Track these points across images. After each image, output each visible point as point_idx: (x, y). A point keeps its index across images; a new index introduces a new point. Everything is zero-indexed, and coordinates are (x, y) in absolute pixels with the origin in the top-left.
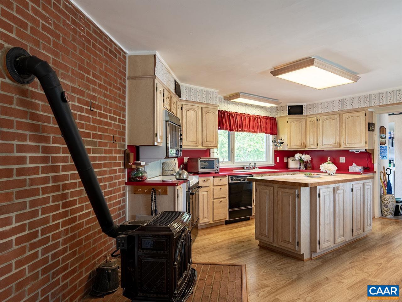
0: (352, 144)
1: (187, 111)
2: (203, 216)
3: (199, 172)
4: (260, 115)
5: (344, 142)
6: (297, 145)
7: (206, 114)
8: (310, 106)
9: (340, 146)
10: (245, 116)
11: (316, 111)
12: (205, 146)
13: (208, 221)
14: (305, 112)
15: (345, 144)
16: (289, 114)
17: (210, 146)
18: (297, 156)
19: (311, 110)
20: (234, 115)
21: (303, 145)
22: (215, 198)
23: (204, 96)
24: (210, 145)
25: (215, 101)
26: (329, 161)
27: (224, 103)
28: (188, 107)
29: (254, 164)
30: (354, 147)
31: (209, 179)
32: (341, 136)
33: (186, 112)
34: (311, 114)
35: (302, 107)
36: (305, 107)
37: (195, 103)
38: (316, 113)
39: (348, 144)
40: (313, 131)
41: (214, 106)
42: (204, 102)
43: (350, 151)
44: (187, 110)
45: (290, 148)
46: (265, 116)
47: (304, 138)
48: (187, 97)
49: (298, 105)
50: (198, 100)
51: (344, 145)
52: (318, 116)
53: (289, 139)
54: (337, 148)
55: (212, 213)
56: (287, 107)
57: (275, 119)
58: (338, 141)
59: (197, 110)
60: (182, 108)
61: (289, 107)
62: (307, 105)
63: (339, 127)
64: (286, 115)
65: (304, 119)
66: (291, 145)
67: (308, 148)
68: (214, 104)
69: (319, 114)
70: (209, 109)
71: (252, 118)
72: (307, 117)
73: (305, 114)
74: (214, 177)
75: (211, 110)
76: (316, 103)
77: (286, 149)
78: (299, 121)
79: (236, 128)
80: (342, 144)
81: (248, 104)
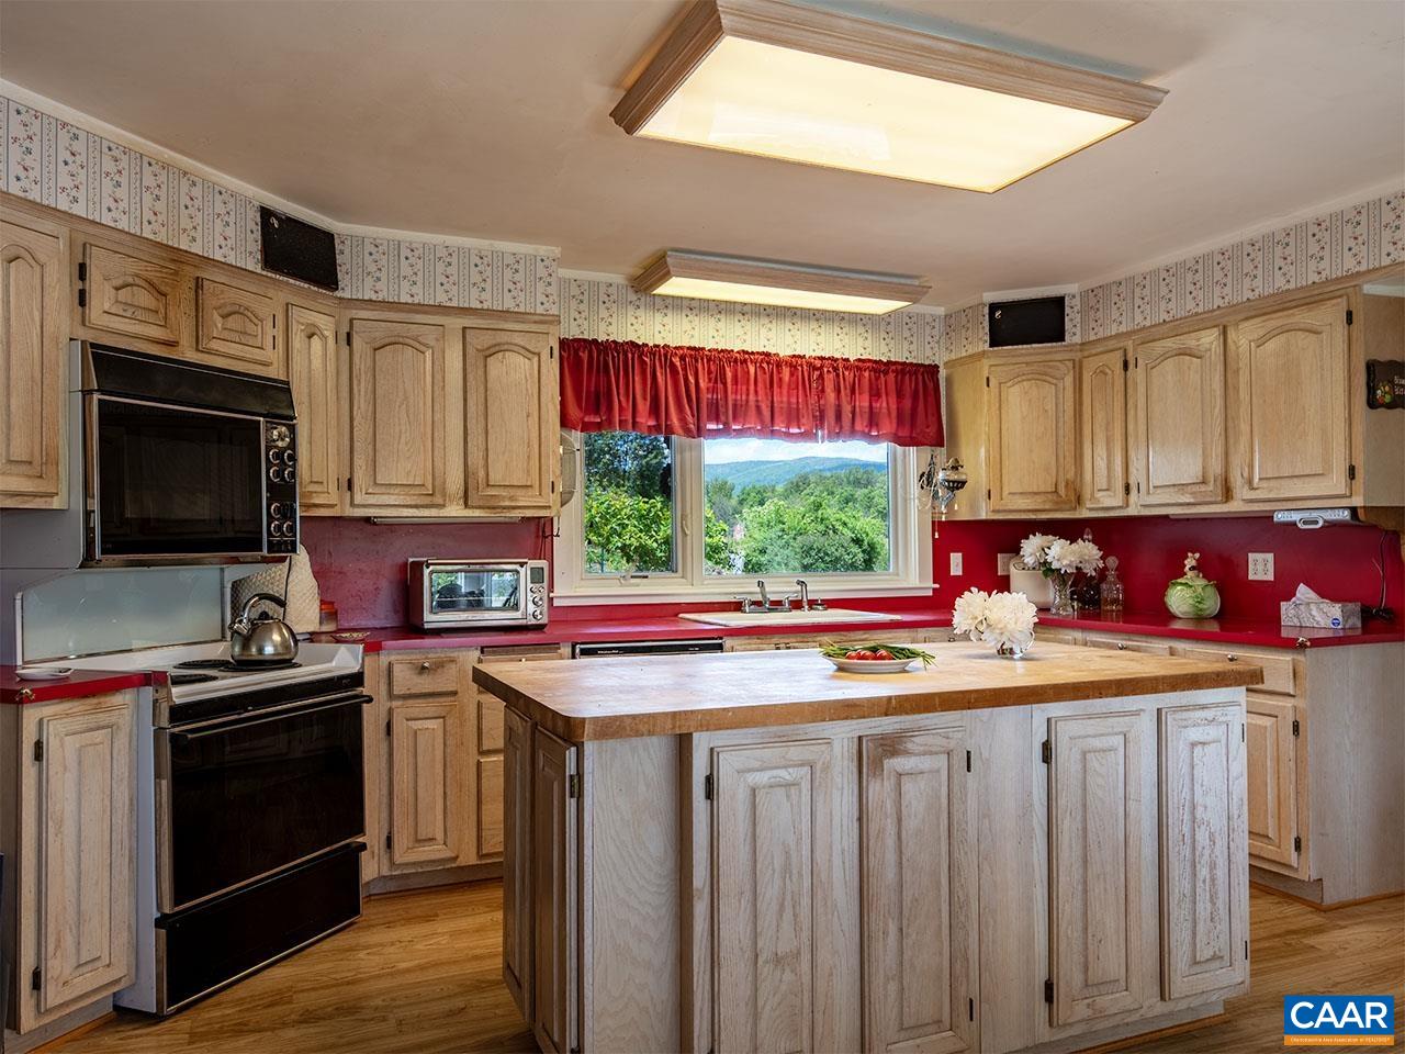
0: (1283, 482)
1: (375, 350)
2: (416, 832)
3: (426, 626)
4: (837, 355)
5: (1246, 475)
6: (1036, 493)
7: (486, 357)
8: (1096, 297)
9: (1228, 494)
10: (745, 361)
11: (1123, 319)
12: (480, 507)
13: (448, 854)
14: (1074, 332)
15: (1250, 482)
16: (995, 341)
17: (507, 503)
18: (1031, 546)
19: (1100, 314)
20: (682, 358)
21: (1062, 491)
22: (485, 748)
23: (476, 278)
24: (511, 498)
25: (542, 298)
26: (1190, 574)
27: (631, 308)
28: (381, 332)
29: (758, 589)
30: (1292, 495)
31: (453, 661)
32: (1231, 441)
33: (369, 352)
34: (1100, 335)
35: (1059, 302)
36: (1074, 302)
37: (425, 313)
38: (1123, 329)
39: (1265, 484)
40: (1108, 424)
41: (535, 322)
42: (479, 306)
43: (1279, 517)
44: (377, 345)
45: (997, 508)
46: (869, 361)
47: (1070, 460)
48: (379, 286)
49: (1039, 296)
50: (441, 298)
51: (1246, 487)
52: (1130, 344)
53: (998, 464)
54: (1212, 503)
55: (475, 817)
56: (986, 310)
57: (933, 370)
58: (1216, 468)
59: (432, 343)
60: (349, 335)
61: (993, 307)
62: (1085, 295)
63: (1219, 392)
64: (980, 349)
65: (1070, 364)
66: (1005, 493)
67: (1091, 509)
68: (535, 314)
69: (1134, 332)
70: (503, 337)
71: (786, 372)
72: (1086, 354)
73: (1077, 339)
74: (482, 652)
75: (518, 339)
76: (1117, 279)
77: (983, 515)
78: (1043, 375)
79: (690, 419)
80: (1237, 482)
81: (775, 308)
